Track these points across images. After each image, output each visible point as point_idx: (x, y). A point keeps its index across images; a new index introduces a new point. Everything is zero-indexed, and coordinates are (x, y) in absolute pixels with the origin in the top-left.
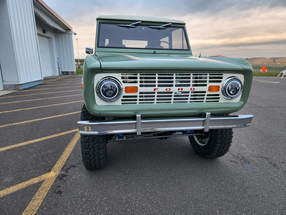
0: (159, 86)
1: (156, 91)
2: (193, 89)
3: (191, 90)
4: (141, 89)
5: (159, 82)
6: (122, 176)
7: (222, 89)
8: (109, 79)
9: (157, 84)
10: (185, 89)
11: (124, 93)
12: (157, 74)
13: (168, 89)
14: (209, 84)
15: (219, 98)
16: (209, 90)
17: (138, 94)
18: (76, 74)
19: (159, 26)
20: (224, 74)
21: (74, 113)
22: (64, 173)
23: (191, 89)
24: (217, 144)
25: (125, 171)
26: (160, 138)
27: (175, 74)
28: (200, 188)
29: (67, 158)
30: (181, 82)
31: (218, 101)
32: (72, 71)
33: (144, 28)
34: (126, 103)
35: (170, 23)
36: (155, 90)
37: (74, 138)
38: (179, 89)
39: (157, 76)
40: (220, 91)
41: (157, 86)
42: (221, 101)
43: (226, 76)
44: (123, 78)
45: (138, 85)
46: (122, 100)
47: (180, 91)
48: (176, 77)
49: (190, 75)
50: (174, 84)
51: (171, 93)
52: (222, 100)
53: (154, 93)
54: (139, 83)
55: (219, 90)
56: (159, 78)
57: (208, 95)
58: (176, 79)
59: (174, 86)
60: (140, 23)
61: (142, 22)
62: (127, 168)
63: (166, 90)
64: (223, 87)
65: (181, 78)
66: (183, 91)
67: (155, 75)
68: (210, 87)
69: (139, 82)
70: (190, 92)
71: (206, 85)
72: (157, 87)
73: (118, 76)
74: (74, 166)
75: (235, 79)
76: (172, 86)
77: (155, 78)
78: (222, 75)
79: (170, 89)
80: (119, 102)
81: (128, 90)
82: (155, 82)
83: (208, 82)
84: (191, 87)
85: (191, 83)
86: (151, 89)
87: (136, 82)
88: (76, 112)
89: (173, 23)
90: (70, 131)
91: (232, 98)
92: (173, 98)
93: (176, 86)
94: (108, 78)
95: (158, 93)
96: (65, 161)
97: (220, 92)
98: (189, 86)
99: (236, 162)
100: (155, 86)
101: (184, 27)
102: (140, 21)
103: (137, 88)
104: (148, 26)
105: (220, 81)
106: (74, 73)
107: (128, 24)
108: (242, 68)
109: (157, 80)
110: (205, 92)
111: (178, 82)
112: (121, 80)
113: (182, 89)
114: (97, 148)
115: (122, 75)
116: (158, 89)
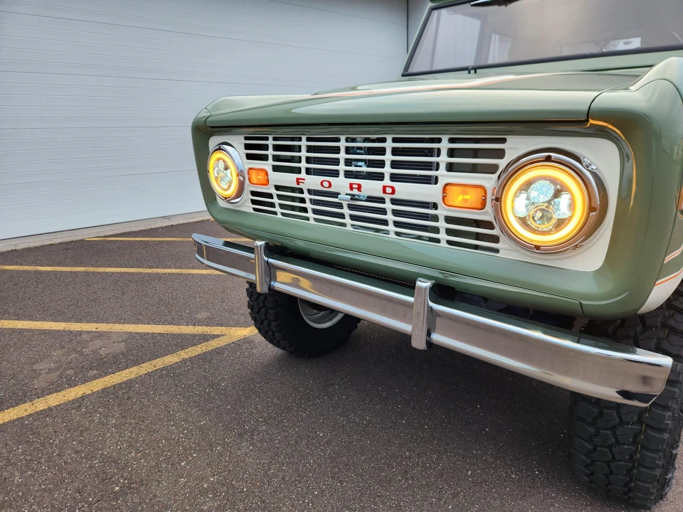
0: (308, 171)
2: (389, 190)
3: (384, 192)
4: (274, 178)
7: (491, 200)
8: (220, 148)
9: (303, 165)
11: (249, 185)
12: (304, 138)
14: (444, 178)
15: (496, 239)
17: (273, 190)
23: (385, 188)
27: (343, 138)
31: (497, 251)
36: (298, 181)
38: (351, 187)
39: (304, 143)
40: (489, 207)
41: (303, 171)
42: (505, 250)
43: (516, 146)
44: (247, 147)
46: (253, 202)
47: (356, 192)
48: (347, 148)
49: (384, 140)
50: (341, 167)
52: (510, 249)
54: (271, 162)
55: (484, 205)
57: (448, 219)
59: (342, 174)
63: (322, 184)
66: (363, 192)
67: (300, 139)
68: (446, 188)
69: (270, 158)
70: (388, 201)
71: (433, 180)
72: (303, 174)
73: (239, 142)
75: (547, 159)
77: (299, 149)
78: (504, 141)
79: (330, 185)
81: (252, 176)
82: (299, 160)
83: (443, 167)
84: (387, 181)
85: (387, 170)
92: (346, 211)
97: (489, 214)
98: (380, 177)
100: (298, 171)
103: (266, 172)
105: (492, 169)
109: (304, 154)
110: (434, 206)
111: (360, 164)
112: (244, 152)
113: (359, 188)
115: (246, 138)
116: (304, 179)
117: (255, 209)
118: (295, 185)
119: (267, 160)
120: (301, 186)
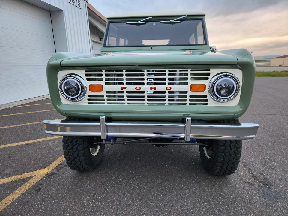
0: (127, 84)
2: (169, 88)
3: (167, 89)
4: (107, 88)
5: (127, 80)
7: (208, 88)
9: (125, 82)
10: (159, 88)
11: (89, 93)
12: (124, 71)
13: (139, 88)
14: (191, 82)
15: (207, 100)
16: (191, 90)
17: (104, 93)
19: (172, 20)
20: (211, 70)
22: (55, 171)
24: (219, 159)
26: (156, 145)
27: (146, 71)
30: (156, 79)
31: (207, 104)
33: (154, 24)
34: (96, 103)
35: (186, 15)
36: (122, 88)
38: (151, 89)
39: (124, 73)
40: (207, 90)
41: (125, 84)
42: (210, 103)
43: (214, 72)
44: (86, 75)
45: (103, 83)
46: (89, 100)
47: (153, 90)
48: (148, 74)
49: (165, 71)
50: (145, 82)
51: (143, 92)
52: (212, 102)
54: (104, 81)
55: (205, 90)
56: (127, 75)
57: (191, 96)
58: (148, 76)
59: (146, 84)
60: (151, 18)
61: (153, 17)
63: (136, 89)
64: (209, 86)
65: (156, 75)
66: (157, 90)
67: (122, 71)
68: (192, 86)
69: (104, 80)
70: (167, 92)
71: (187, 84)
72: (125, 85)
73: (82, 73)
75: (226, 75)
76: (143, 84)
77: (122, 75)
78: (209, 70)
79: (140, 88)
80: (85, 101)
81: (92, 88)
82: (122, 79)
83: (189, 79)
84: (167, 85)
85: (167, 81)
86: (118, 88)
87: (101, 80)
89: (188, 16)
91: (224, 101)
92: (146, 98)
93: (148, 84)
94: (69, 75)
95: (127, 92)
97: (206, 93)
98: (164, 84)
99: (252, 185)
100: (122, 84)
101: (203, 18)
102: (150, 17)
103: (102, 86)
104: (159, 21)
105: (206, 79)
107: (137, 21)
108: (237, 61)
109: (125, 77)
110: (186, 92)
111: (151, 80)
112: (85, 78)
113: (155, 88)
115: (86, 72)
116: (126, 87)
117: (89, 103)
118: (121, 90)
119: (102, 80)
120: (124, 90)
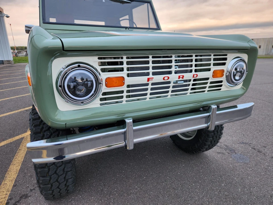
0: (154, 74)
1: (150, 82)
2: (195, 76)
3: (193, 77)
4: (129, 81)
5: (154, 68)
6: (101, 200)
7: (226, 73)
8: (79, 66)
9: (151, 71)
10: (187, 76)
11: (104, 89)
13: (166, 78)
14: (213, 68)
15: (221, 86)
16: (214, 76)
17: (124, 88)
18: (13, 63)
20: (228, 54)
21: (17, 111)
23: (194, 75)
24: (209, 139)
25: (102, 190)
27: (174, 56)
28: (202, 198)
29: (13, 183)
30: (180, 66)
31: (220, 89)
32: (8, 60)
34: (107, 104)
36: (148, 80)
37: (20, 148)
38: (179, 77)
39: (151, 59)
40: (225, 76)
41: (151, 74)
42: (223, 88)
43: (230, 57)
44: (101, 64)
45: (124, 74)
46: (101, 100)
47: (181, 79)
48: (176, 60)
49: (192, 56)
50: (173, 69)
51: (169, 83)
52: (225, 87)
53: (147, 85)
54: (126, 72)
55: (223, 75)
56: (153, 62)
57: (211, 83)
58: (175, 63)
59: (173, 72)
62: (104, 185)
63: (164, 79)
64: (228, 71)
66: (184, 79)
67: (148, 57)
68: (214, 72)
69: (125, 69)
70: (192, 80)
71: (209, 70)
72: (151, 76)
73: (93, 61)
74: (26, 196)
75: (241, 60)
76: (170, 73)
77: (148, 62)
78: (226, 55)
79: (168, 78)
80: (96, 103)
81: (109, 82)
82: (148, 68)
83: (212, 65)
84: (193, 73)
85: (194, 68)
86: (143, 80)
87: (122, 70)
88: (20, 111)
90: (13, 138)
91: (236, 85)
92: (171, 89)
93: (176, 72)
94: (77, 65)
95: (153, 84)
96: (10, 189)
97: (223, 78)
98: (191, 71)
100: (148, 74)
101: (150, 2)
103: (123, 78)
105: (224, 64)
106: (11, 62)
108: (249, 46)
109: (151, 65)
110: (208, 79)
111: (177, 67)
112: (99, 68)
114: (62, 172)
115: (99, 58)
116: (153, 78)
120: (149, 82)
